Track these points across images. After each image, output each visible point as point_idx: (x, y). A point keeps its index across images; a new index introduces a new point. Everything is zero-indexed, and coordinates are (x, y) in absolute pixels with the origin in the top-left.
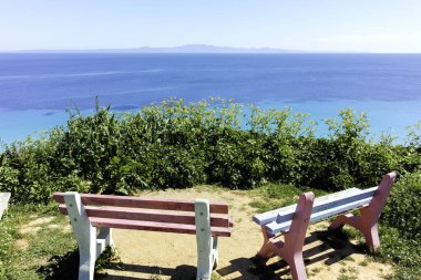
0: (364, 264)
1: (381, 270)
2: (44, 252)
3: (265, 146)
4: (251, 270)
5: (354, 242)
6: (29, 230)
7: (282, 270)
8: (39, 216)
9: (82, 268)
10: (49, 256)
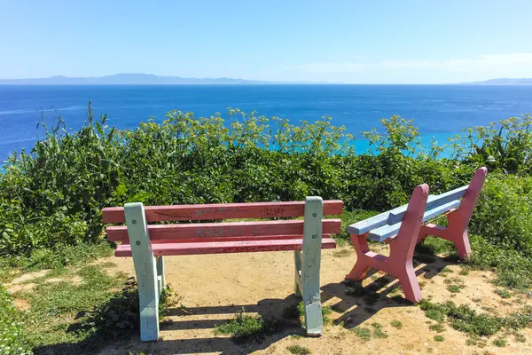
0: (465, 274)
1: (484, 276)
2: (64, 310)
3: (304, 166)
4: (349, 294)
5: (441, 255)
6: (18, 288)
7: (383, 289)
8: (24, 271)
9: (145, 312)
10: (75, 313)
